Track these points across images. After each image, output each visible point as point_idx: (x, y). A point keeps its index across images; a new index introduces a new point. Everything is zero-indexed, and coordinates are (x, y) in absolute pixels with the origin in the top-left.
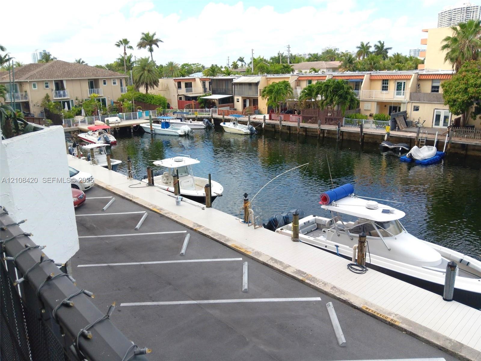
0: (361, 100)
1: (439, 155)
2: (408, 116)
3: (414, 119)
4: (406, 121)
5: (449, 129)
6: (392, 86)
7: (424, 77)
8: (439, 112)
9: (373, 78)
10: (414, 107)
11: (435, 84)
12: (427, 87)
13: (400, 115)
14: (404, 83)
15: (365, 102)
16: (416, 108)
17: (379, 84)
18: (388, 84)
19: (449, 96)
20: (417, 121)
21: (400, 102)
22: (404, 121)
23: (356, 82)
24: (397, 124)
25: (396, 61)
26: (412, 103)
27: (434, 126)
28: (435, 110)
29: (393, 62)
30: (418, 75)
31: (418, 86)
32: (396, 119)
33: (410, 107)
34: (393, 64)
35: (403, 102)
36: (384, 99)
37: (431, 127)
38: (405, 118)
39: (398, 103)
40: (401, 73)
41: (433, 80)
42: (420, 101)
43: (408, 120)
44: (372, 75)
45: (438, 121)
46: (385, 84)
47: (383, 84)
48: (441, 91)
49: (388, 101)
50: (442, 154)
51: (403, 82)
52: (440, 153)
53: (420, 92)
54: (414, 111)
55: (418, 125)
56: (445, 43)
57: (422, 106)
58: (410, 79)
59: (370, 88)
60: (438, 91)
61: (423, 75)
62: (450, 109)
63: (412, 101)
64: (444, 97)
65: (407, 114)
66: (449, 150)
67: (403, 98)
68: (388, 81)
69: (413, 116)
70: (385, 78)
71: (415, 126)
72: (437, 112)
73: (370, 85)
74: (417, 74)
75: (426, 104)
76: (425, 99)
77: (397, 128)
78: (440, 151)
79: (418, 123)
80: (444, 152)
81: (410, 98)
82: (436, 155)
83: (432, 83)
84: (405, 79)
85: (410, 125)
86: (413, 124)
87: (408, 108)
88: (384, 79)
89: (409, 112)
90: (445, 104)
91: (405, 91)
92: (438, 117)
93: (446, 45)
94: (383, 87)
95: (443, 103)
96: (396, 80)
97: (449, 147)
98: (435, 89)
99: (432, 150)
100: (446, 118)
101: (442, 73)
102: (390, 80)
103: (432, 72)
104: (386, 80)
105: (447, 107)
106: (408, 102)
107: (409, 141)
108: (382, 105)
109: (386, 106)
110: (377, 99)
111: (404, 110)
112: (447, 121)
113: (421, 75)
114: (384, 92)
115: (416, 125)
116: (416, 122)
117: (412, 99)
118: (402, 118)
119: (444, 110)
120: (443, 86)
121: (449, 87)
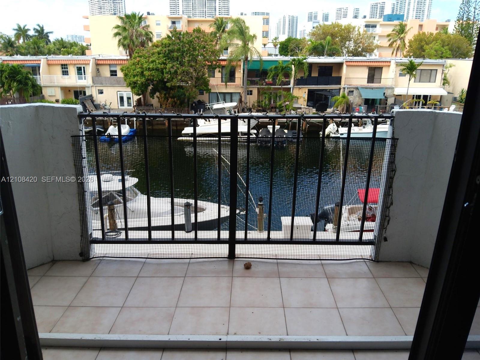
0: (42, 85)
1: (132, 132)
2: (94, 99)
3: (100, 102)
4: (94, 104)
5: (134, 108)
6: (72, 71)
7: (101, 62)
8: (122, 93)
9: (50, 62)
10: (99, 90)
11: (113, 69)
12: (106, 72)
13: (88, 99)
14: (84, 67)
15: (48, 88)
16: (100, 91)
17: (59, 70)
18: (67, 69)
19: (130, 78)
20: (104, 103)
21: (84, 86)
22: (93, 105)
23: (32, 67)
24: (87, 107)
25: (61, 46)
26: (96, 86)
27: (120, 107)
28: (118, 92)
29: (58, 47)
30: (96, 60)
31: (98, 70)
32: (85, 103)
33: (95, 90)
34: (58, 49)
35: (87, 86)
36: (67, 84)
37: (117, 108)
38: (93, 101)
39: (82, 87)
40: (77, 58)
41: (110, 65)
42: (102, 84)
43: (95, 103)
44: (49, 59)
45: (122, 102)
46: (65, 69)
47: (62, 68)
48: (120, 74)
49: (72, 86)
50: (134, 131)
51: (82, 66)
52: (133, 130)
53: (100, 76)
54: (99, 94)
55: (106, 107)
56: (116, 31)
57: (105, 90)
58: (89, 64)
59: (50, 73)
60: (116, 75)
61: (100, 60)
62: (133, 91)
63: (95, 85)
64: (125, 80)
65: (93, 97)
66: (139, 127)
67: (86, 81)
68: (67, 66)
69: (100, 99)
70: (64, 63)
71: (102, 108)
72: (119, 94)
73: (49, 69)
74: (94, 59)
75: (109, 87)
76: (107, 83)
77: (87, 111)
78: (132, 128)
79: (106, 105)
80: (135, 128)
81: (93, 82)
82: (130, 132)
83: (110, 67)
84: (83, 64)
85: (99, 108)
86: (101, 107)
87: (92, 92)
88: (62, 63)
89: (94, 95)
90: (128, 87)
91: (86, 75)
92: (122, 98)
93: (117, 32)
94: (63, 71)
95: (125, 85)
96: (75, 64)
97: (138, 124)
98: (114, 73)
99: (126, 128)
100: (129, 98)
101: (117, 59)
102: (69, 64)
103: (107, 57)
104: (65, 65)
105: (129, 89)
106: (92, 86)
107: (102, 122)
108: (66, 90)
109: (70, 91)
110: (60, 84)
111: (90, 94)
112: (130, 102)
113: (99, 60)
114: (66, 77)
115: (104, 107)
116: (103, 105)
117: (95, 82)
118: (90, 101)
119: (127, 92)
120: (122, 70)
121: (128, 71)
